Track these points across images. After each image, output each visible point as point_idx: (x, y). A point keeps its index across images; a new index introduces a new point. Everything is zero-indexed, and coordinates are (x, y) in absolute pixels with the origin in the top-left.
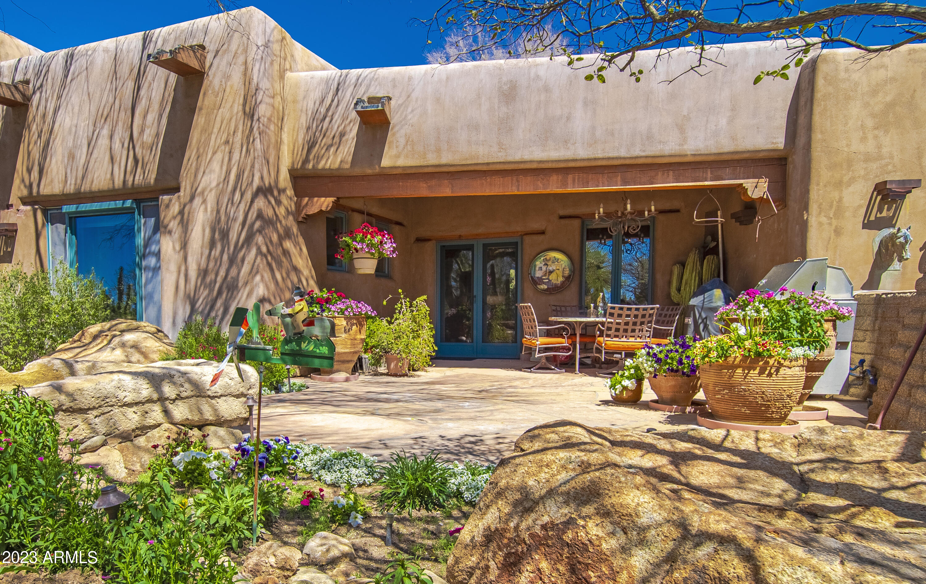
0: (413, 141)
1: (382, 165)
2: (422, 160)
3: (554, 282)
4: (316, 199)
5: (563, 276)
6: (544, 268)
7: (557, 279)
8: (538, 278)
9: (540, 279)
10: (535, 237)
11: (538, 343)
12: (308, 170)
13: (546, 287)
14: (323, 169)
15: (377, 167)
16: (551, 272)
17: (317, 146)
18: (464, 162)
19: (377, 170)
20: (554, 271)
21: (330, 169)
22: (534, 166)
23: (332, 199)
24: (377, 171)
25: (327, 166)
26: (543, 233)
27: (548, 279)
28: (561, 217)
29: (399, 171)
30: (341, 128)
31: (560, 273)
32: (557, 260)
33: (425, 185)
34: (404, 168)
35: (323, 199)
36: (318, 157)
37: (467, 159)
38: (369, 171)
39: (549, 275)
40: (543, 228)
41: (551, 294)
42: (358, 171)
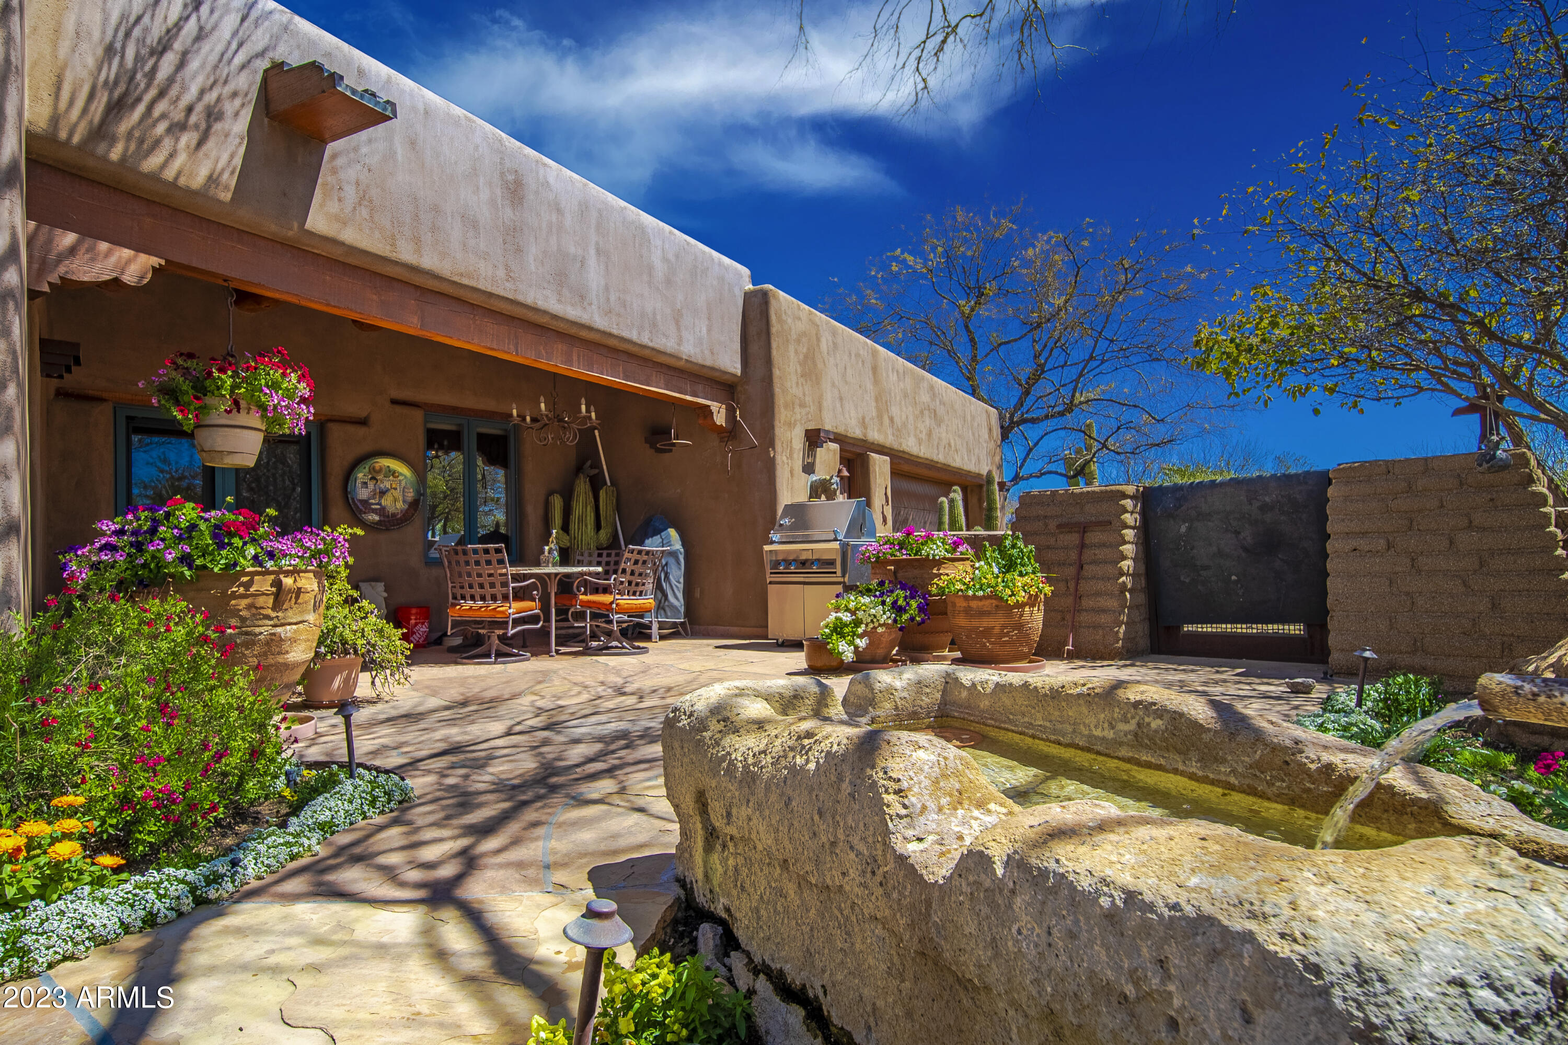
0: (371, 201)
1: (309, 225)
2: (388, 247)
3: (391, 510)
4: (103, 246)
5: (404, 501)
6: (371, 485)
7: (394, 503)
8: (361, 501)
9: (365, 502)
10: (351, 429)
11: (511, 611)
12: (105, 159)
13: (377, 518)
14: (154, 177)
15: (296, 225)
16: (383, 493)
17: (141, 108)
18: (456, 279)
19: (292, 232)
20: (388, 490)
21: (174, 184)
22: (543, 320)
23: (155, 261)
24: (290, 233)
25: (169, 174)
26: (363, 422)
27: (379, 504)
28: (395, 402)
29: (337, 253)
30: (211, 97)
31: (397, 494)
32: (393, 473)
33: (375, 297)
34: (352, 250)
35: (127, 253)
36: (141, 141)
37: (462, 275)
38: (271, 227)
39: (381, 497)
40: (363, 414)
41: (387, 529)
42: (246, 216)
